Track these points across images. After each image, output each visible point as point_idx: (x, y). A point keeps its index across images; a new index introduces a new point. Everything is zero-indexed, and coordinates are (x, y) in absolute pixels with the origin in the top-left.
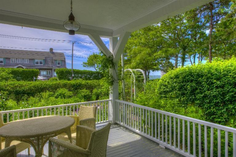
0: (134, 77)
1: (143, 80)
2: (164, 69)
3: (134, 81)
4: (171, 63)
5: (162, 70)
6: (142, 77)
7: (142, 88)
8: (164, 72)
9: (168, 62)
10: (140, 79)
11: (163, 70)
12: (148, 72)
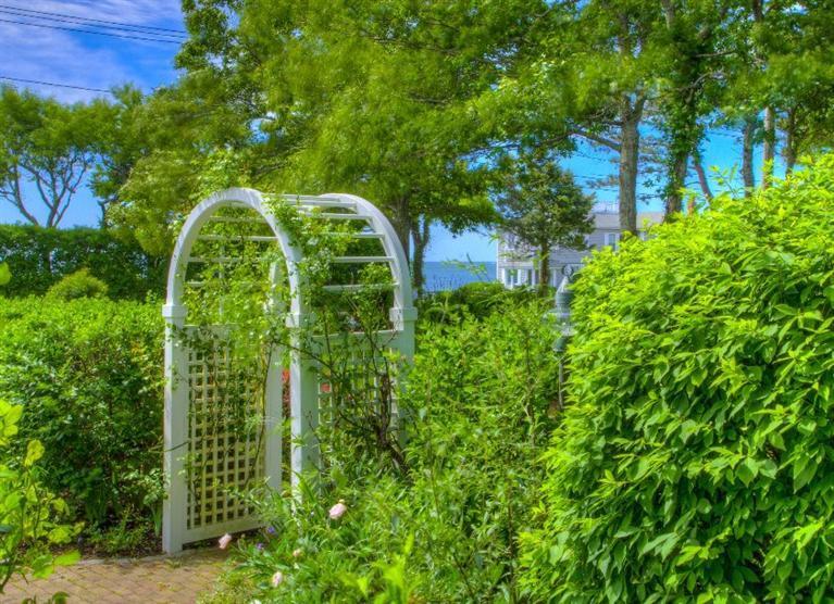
0: (290, 266)
1: (385, 299)
2: (525, 221)
3: (296, 311)
4: (569, 180)
5: (508, 225)
6: (372, 270)
7: (375, 381)
8: (523, 236)
9: (545, 169)
10: (351, 289)
11: (520, 225)
12: (417, 239)
